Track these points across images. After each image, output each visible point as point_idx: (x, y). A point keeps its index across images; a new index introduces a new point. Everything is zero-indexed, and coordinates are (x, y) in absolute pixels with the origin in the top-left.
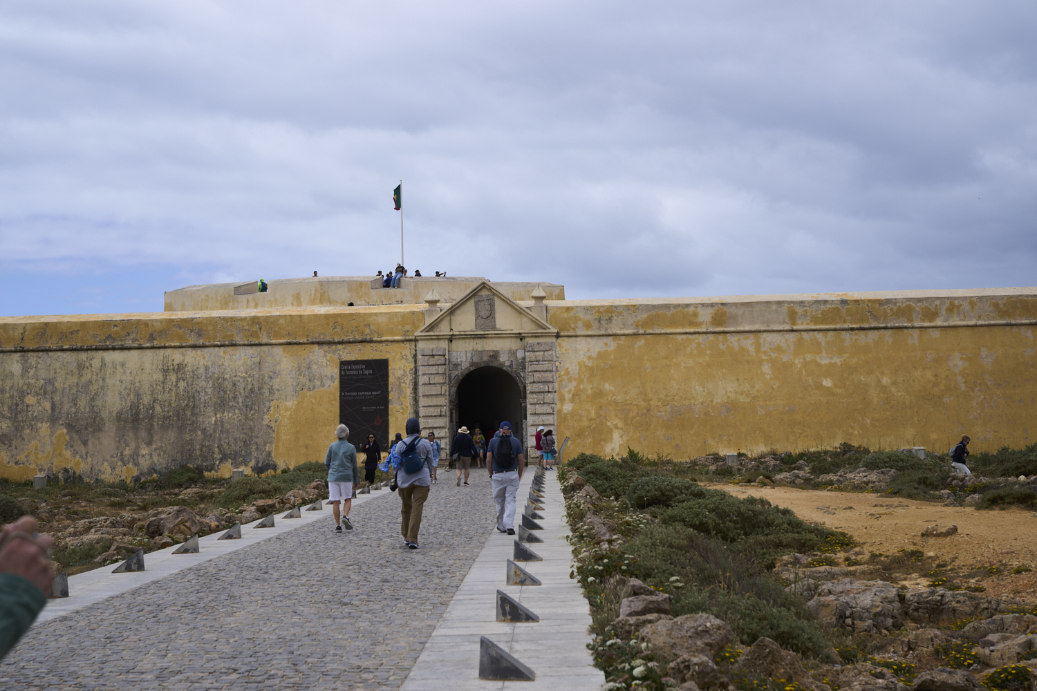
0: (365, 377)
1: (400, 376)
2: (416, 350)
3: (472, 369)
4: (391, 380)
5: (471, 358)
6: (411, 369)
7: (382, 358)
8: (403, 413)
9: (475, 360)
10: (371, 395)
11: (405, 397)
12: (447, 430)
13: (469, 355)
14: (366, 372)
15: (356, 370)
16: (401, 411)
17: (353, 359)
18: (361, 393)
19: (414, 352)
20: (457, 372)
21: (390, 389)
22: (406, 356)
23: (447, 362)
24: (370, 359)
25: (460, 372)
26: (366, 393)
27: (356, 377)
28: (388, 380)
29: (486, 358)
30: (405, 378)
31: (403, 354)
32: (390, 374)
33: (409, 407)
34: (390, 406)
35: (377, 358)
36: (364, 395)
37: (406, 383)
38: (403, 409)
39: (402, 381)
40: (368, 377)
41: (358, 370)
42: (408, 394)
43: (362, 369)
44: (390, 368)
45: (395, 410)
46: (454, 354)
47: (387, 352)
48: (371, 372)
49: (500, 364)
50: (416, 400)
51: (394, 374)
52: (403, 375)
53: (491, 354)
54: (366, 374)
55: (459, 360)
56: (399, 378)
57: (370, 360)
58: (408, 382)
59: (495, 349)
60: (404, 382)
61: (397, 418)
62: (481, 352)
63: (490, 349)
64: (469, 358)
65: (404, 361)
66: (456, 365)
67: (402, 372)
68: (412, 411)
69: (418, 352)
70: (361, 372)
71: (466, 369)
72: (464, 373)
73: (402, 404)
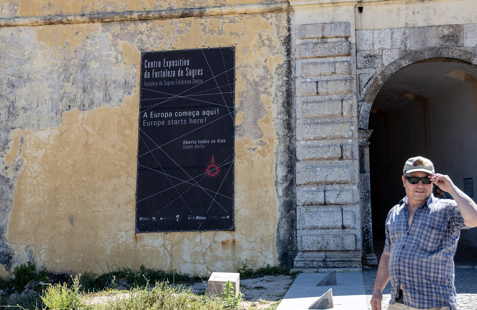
0: (189, 82)
1: (257, 80)
2: (289, 30)
3: (404, 63)
4: (240, 86)
5: (404, 42)
6: (280, 66)
7: (223, 45)
8: (263, 153)
9: (412, 45)
10: (201, 116)
11: (267, 121)
12: (355, 188)
13: (398, 36)
14: (192, 73)
15: (172, 68)
16: (260, 148)
17: (167, 48)
18: (180, 114)
19: (285, 33)
20: (372, 71)
21: (237, 105)
22: (270, 40)
23: (353, 51)
24: (200, 47)
25: (379, 71)
26: (190, 114)
27: (172, 83)
28: (233, 87)
29: (434, 42)
30: (268, 83)
31: (264, 37)
32: (238, 76)
33: (276, 141)
34: (237, 139)
35: (212, 46)
36: (187, 118)
37: (269, 94)
38: (262, 143)
39: (262, 89)
40: (196, 81)
41: (176, 69)
42: (274, 114)
43: (183, 68)
44: (237, 64)
45: (247, 146)
46: (367, 35)
47: (232, 33)
48: (200, 72)
49: (466, 52)
50: (289, 127)
51: (245, 76)
52: (263, 78)
53: (446, 32)
54: (190, 78)
55: (377, 47)
56: (257, 84)
57: (200, 50)
58: (273, 90)
59: (454, 22)
60: (266, 92)
61: (251, 163)
62: (424, 30)
63: (443, 23)
64: (399, 43)
65: (265, 50)
66: (371, 58)
67: (261, 72)
68: (282, 148)
69: (293, 32)
70: (180, 73)
71: (391, 64)
72: (388, 73)
73: (261, 136)
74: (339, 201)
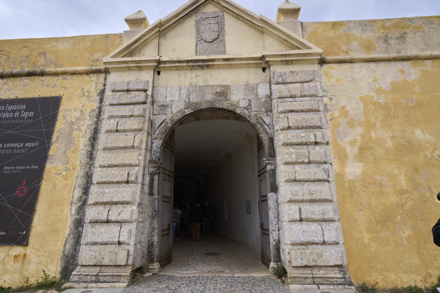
0: (21, 121)
1: (74, 120)
2: (105, 85)
3: (187, 112)
4: (60, 125)
5: (188, 96)
6: (93, 111)
7: (54, 95)
8: (66, 178)
9: (194, 99)
10: (24, 147)
11: (74, 152)
12: (135, 207)
13: (184, 92)
14: (25, 115)
15: (12, 111)
16: (64, 173)
17: (12, 97)
18: (8, 145)
19: (101, 87)
20: (164, 117)
21: (54, 139)
22: (89, 92)
23: (149, 100)
24: (37, 96)
25: (169, 116)
26: (16, 145)
27: (8, 122)
28: (53, 126)
29: (209, 97)
30: (82, 123)
31: (85, 90)
32: (60, 118)
33: (78, 168)
34: (48, 166)
35: (45, 96)
36: (12, 148)
37: (80, 131)
38: (67, 169)
39: (76, 127)
40: (27, 121)
41: (14, 111)
42: (81, 146)
43: (20, 111)
44: (61, 108)
45: (54, 171)
46: (161, 90)
47: (62, 87)
48: (32, 114)
49: (232, 105)
50: (91, 156)
51: (65, 118)
52: (79, 119)
53: (218, 90)
54: (23, 118)
55: (168, 99)
56: (72, 123)
57: (35, 98)
58: (83, 129)
59: (224, 83)
60: (79, 129)
61: (55, 185)
62: (203, 88)
63: (216, 83)
64: (184, 96)
65: (84, 99)
66: (164, 107)
67: (77, 114)
68: (82, 173)
69: (107, 87)
70: (17, 114)
71: (178, 112)
72: (176, 118)
73: (67, 163)
74: (119, 218)
